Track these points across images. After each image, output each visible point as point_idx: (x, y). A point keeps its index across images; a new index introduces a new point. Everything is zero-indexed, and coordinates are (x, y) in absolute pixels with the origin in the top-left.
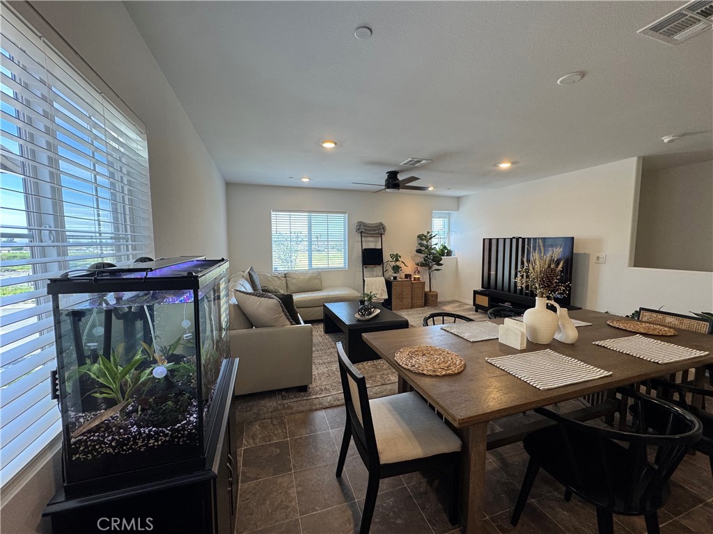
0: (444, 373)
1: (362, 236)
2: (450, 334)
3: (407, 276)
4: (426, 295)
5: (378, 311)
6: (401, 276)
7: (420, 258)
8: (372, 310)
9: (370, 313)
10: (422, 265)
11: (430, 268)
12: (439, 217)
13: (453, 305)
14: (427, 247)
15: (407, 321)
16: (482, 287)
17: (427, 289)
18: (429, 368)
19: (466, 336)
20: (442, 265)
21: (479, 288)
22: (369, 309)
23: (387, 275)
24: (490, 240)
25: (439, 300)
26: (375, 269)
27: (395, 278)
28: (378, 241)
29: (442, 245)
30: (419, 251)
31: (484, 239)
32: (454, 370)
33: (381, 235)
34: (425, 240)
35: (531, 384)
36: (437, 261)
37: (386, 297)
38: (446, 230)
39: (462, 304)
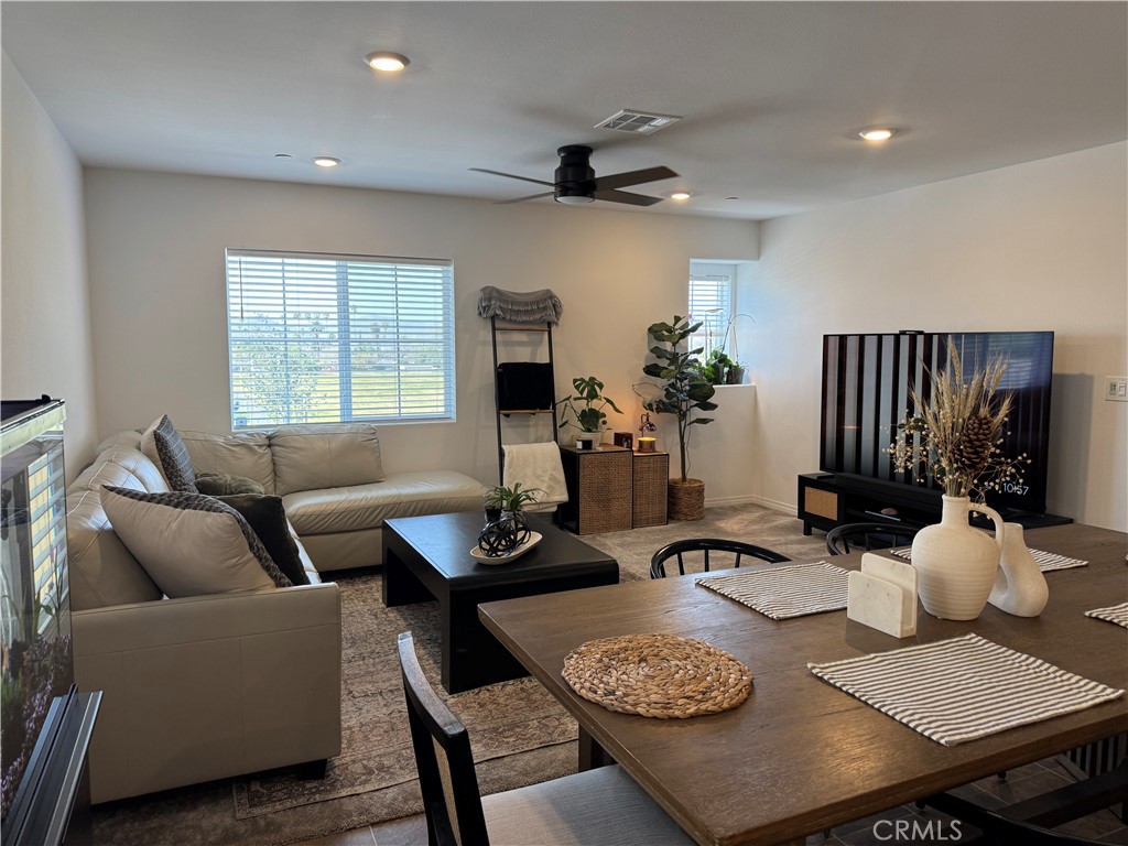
0: (692, 710)
1: (494, 329)
2: (719, 599)
3: (621, 439)
4: (672, 490)
5: (536, 537)
6: (603, 438)
7: (656, 389)
8: (520, 535)
9: (513, 545)
10: (661, 407)
11: (683, 416)
12: (708, 278)
13: (746, 516)
14: (674, 358)
15: (616, 565)
16: (823, 467)
17: (675, 473)
18: (654, 698)
19: (761, 603)
20: (714, 407)
21: (813, 468)
22: (509, 533)
23: (565, 437)
24: (843, 338)
25: (707, 504)
26: (533, 420)
27: (587, 444)
28: (541, 341)
29: (715, 354)
30: (652, 370)
31: (826, 337)
32: (721, 699)
33: (549, 325)
34: (669, 339)
35: (919, 729)
36: (703, 398)
37: (562, 496)
38: (726, 311)
39: (768, 513)
